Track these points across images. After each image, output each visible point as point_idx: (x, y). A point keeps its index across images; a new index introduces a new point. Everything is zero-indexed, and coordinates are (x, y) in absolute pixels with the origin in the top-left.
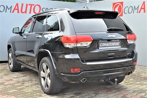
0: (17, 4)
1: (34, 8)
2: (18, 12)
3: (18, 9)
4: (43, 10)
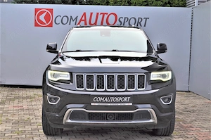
0: (85, 14)
1: (108, 18)
2: (85, 24)
3: (85, 20)
4: (121, 19)
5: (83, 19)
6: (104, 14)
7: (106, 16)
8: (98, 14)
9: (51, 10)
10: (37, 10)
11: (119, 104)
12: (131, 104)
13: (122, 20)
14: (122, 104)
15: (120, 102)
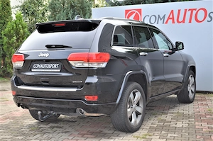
0: (172, 11)
1: (197, 14)
2: (173, 22)
3: (173, 19)
4: (211, 14)
5: (171, 16)
7: (194, 12)
8: (186, 10)
9: (140, 11)
10: (127, 11)
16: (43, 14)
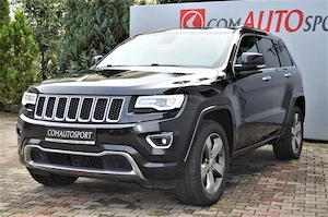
0: (252, 14)
1: (287, 18)
4: (309, 20)
5: (249, 22)
6: (281, 12)
7: (285, 16)
8: (272, 12)
9: (202, 12)
10: (183, 12)
11: (77, 142)
12: (93, 143)
13: (311, 21)
14: (82, 142)
15: (79, 139)
16: (59, 14)
